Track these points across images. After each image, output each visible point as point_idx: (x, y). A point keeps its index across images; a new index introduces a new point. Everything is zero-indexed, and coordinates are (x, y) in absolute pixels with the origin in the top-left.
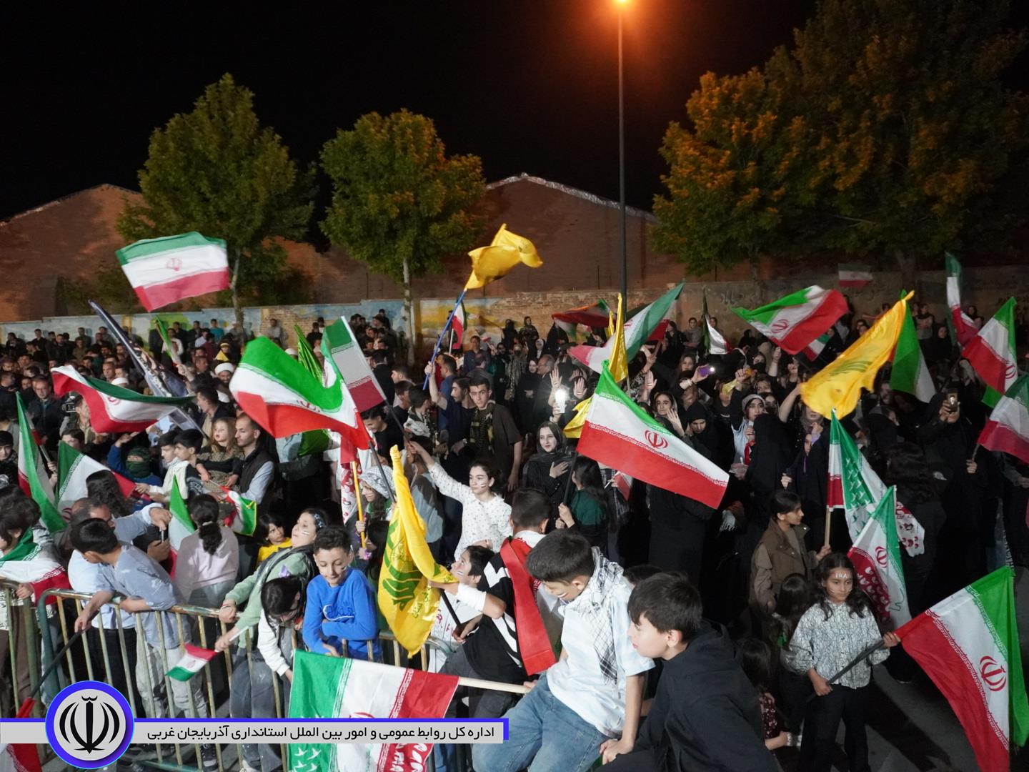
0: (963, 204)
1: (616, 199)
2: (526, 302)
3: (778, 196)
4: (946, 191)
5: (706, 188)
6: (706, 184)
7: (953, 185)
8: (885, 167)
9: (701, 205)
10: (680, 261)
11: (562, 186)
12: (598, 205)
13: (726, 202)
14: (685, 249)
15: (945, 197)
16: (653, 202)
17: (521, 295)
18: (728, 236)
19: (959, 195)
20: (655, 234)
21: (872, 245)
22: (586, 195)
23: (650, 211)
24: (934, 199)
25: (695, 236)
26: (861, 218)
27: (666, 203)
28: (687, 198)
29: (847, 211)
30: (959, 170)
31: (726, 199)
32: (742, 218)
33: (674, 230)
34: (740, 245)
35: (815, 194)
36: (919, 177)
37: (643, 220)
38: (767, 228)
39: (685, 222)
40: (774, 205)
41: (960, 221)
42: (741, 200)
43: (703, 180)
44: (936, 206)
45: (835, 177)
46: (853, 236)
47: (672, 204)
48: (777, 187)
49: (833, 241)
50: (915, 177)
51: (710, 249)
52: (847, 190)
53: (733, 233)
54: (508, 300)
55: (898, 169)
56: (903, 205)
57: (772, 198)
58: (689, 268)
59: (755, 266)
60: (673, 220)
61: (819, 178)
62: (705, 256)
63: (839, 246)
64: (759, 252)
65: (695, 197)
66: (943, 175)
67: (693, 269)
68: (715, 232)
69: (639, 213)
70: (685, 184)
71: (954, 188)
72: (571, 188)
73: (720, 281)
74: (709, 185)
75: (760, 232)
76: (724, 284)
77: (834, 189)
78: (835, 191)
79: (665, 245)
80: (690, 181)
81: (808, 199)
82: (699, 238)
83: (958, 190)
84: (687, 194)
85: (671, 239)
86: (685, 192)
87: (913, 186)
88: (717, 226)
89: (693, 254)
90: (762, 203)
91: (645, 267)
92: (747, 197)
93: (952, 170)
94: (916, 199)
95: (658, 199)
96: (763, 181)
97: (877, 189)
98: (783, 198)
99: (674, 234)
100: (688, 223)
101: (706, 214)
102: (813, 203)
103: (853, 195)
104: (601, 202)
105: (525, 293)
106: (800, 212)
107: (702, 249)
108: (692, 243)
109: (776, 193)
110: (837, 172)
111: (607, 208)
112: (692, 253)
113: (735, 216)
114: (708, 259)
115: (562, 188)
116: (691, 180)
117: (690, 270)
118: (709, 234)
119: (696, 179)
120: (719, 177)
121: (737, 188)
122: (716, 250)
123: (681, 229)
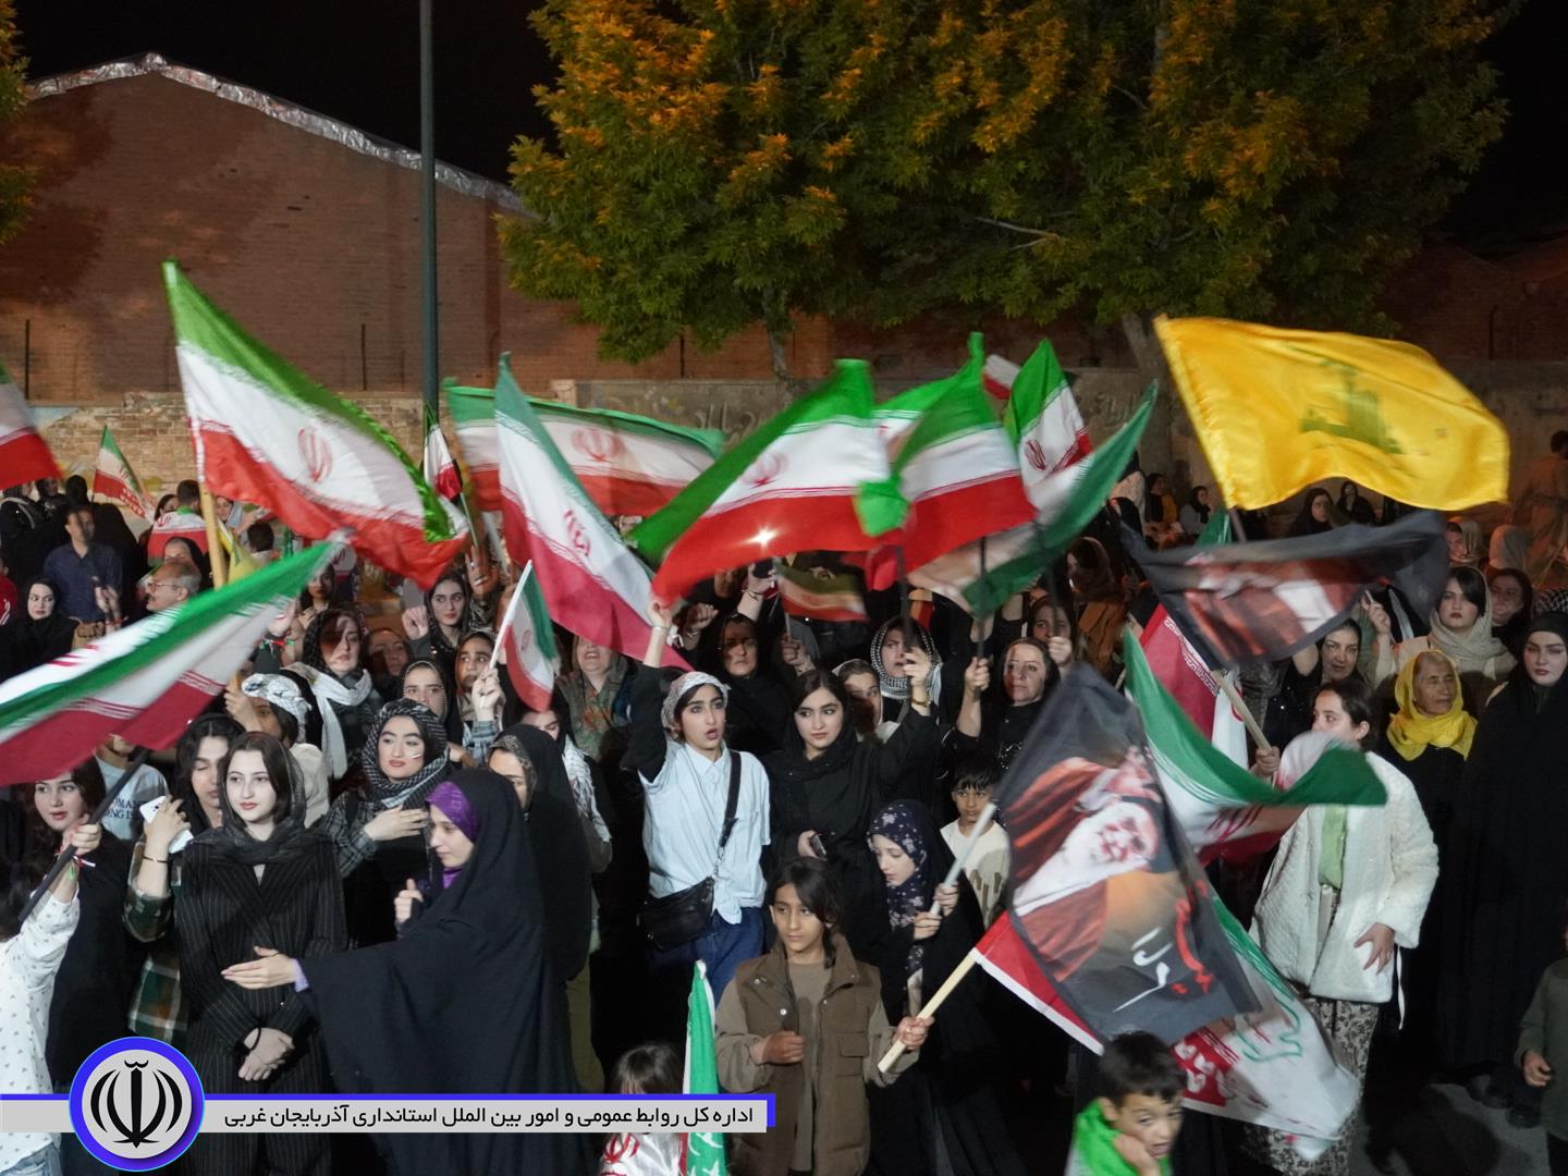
0: (1268, 203)
1: (415, 146)
2: (154, 420)
3: (835, 158)
4: (1231, 169)
5: (649, 128)
6: (647, 116)
7: (1248, 153)
8: (1096, 100)
9: (638, 171)
10: (582, 320)
11: (265, 98)
12: (369, 159)
13: (703, 167)
14: (595, 286)
15: (1231, 183)
16: (512, 159)
17: (138, 400)
18: (709, 257)
19: (1261, 179)
20: (516, 244)
21: (1068, 296)
22: (332, 129)
23: (504, 178)
24: (1207, 188)
25: (624, 253)
26: (1042, 227)
27: (547, 160)
28: (601, 150)
29: (1004, 206)
30: (1258, 119)
31: (700, 160)
32: (745, 211)
33: (566, 233)
34: (738, 282)
35: (928, 159)
36: (1175, 132)
37: (491, 205)
38: (809, 240)
39: (593, 216)
40: (823, 180)
41: (1265, 244)
42: (740, 163)
43: (640, 104)
44: (1213, 205)
45: (975, 116)
46: (1022, 271)
47: (561, 164)
48: (834, 137)
49: (974, 280)
50: (1165, 129)
51: (661, 291)
52: (1004, 153)
53: (721, 248)
54: (98, 411)
55: (1125, 106)
56: (1137, 198)
57: (823, 164)
58: (608, 338)
59: (783, 343)
60: (563, 206)
61: (936, 115)
62: (648, 307)
63: (987, 296)
64: (789, 305)
65: (620, 149)
66: (1227, 130)
67: (619, 342)
68: (674, 244)
69: (482, 188)
70: (596, 115)
71: (1250, 162)
72: (290, 108)
73: (694, 375)
74: (656, 118)
75: (792, 251)
76: (703, 386)
77: (975, 147)
78: (977, 154)
79: (542, 275)
80: (607, 107)
81: (911, 169)
82: (632, 257)
83: (1259, 167)
84: (599, 141)
85: (557, 257)
86: (595, 134)
87: (1161, 154)
88: (678, 228)
89: (620, 302)
90: (795, 175)
91: (497, 334)
92: (757, 154)
93: (1246, 120)
94: (1166, 185)
95: (525, 150)
96: (796, 118)
97: (1078, 155)
98: (850, 164)
99: (564, 247)
100: (603, 218)
101: (652, 196)
102: (924, 181)
103: (1021, 166)
104: (374, 150)
105: (150, 396)
106: (892, 202)
107: (640, 288)
108: (613, 273)
109: (831, 149)
110: (980, 104)
111: (393, 168)
112: (613, 297)
113: (726, 205)
114: (657, 316)
115: (264, 103)
116: (609, 105)
117: (612, 343)
118: (661, 251)
119: (621, 101)
120: (681, 99)
121: (731, 129)
122: (676, 294)
123: (587, 234)
